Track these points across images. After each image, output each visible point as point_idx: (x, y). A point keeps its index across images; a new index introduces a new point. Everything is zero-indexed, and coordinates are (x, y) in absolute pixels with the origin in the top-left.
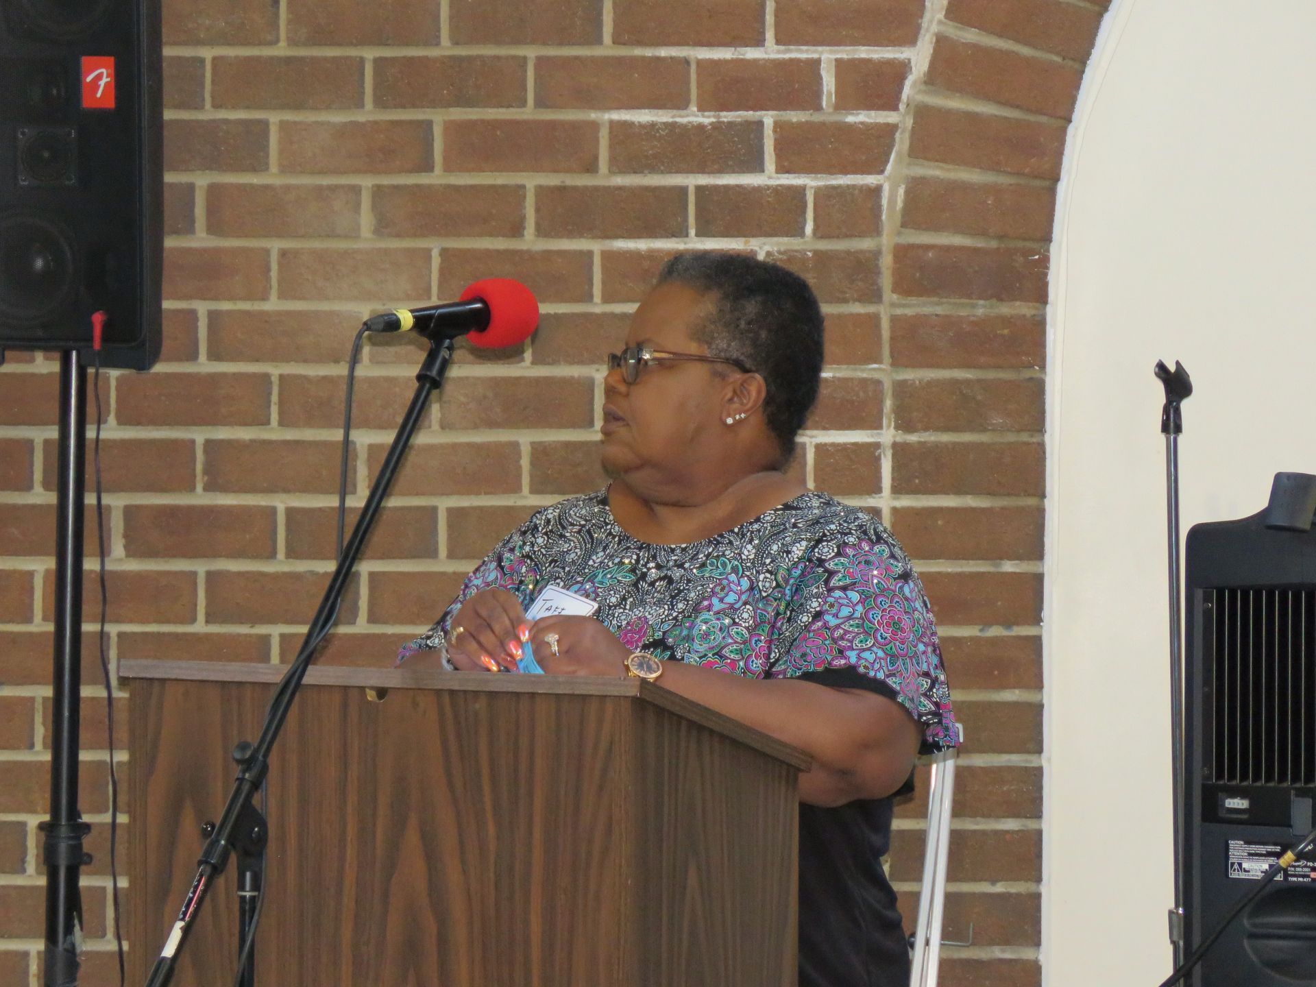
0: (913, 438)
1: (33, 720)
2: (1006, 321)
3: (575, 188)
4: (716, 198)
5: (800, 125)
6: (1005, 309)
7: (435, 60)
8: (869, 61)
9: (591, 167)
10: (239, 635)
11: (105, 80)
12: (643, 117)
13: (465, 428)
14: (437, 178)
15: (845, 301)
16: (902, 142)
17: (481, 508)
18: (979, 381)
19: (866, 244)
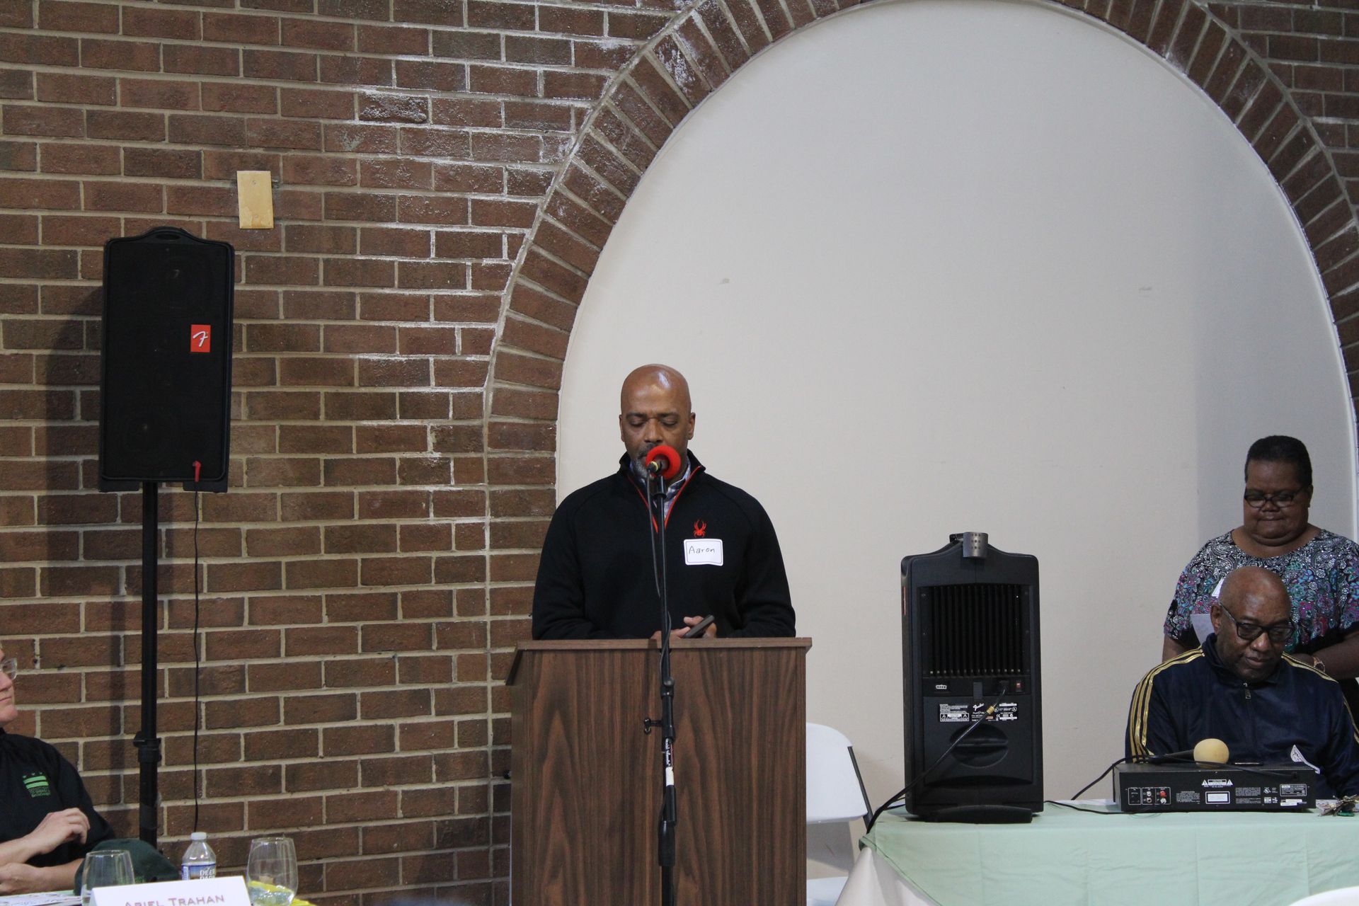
0: (499, 520)
1: (80, 686)
2: (538, 460)
3: (344, 393)
4: (409, 399)
5: (447, 362)
6: (537, 455)
7: (277, 326)
8: (476, 329)
9: (351, 384)
10: (185, 634)
11: (204, 337)
12: (374, 357)
13: (293, 520)
14: (278, 388)
15: (467, 451)
16: (492, 371)
17: (302, 562)
18: (528, 490)
19: (476, 423)
